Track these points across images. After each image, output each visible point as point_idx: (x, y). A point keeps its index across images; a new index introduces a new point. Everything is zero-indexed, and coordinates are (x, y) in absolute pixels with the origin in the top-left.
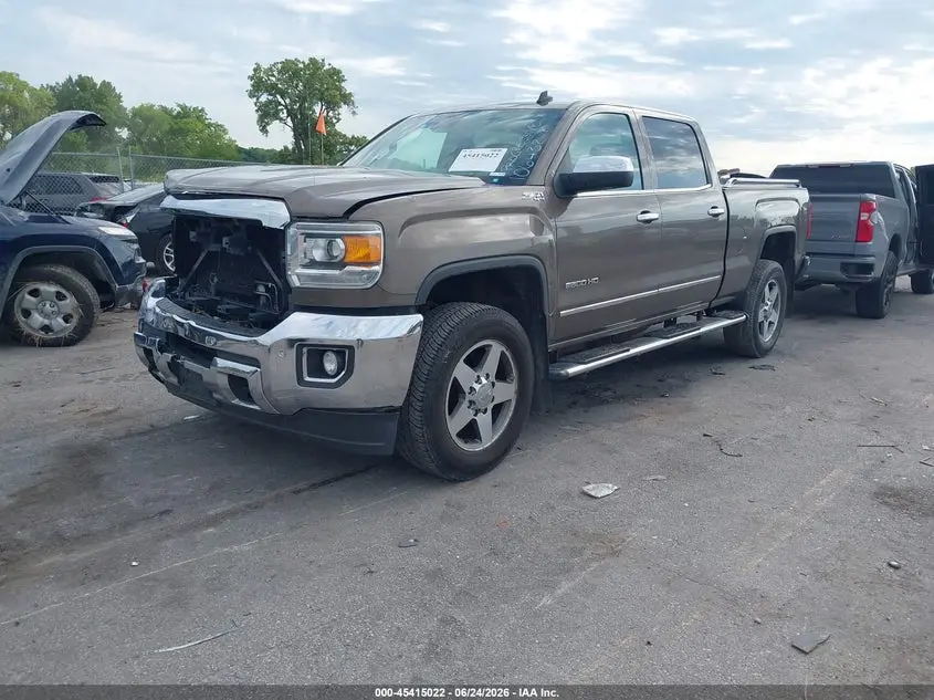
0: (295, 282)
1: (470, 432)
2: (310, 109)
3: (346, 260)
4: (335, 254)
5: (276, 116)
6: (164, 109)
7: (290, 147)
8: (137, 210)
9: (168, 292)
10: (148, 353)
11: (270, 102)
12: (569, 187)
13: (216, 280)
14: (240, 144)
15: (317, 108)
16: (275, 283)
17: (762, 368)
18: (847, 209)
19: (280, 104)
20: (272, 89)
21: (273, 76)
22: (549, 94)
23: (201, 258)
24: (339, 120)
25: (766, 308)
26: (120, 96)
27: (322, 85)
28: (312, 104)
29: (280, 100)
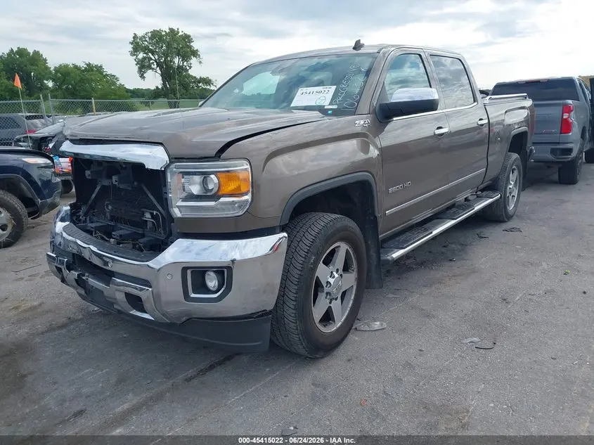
0: (177, 213)
1: (328, 317)
2: (171, 61)
3: (220, 193)
4: (210, 188)
5: (149, 67)
6: (76, 67)
7: (160, 87)
8: (55, 139)
9: (74, 217)
10: (59, 270)
11: (144, 58)
12: (387, 113)
13: (110, 207)
14: (128, 87)
15: (176, 60)
16: (158, 210)
17: (512, 230)
18: (554, 112)
19: (151, 59)
20: (146, 50)
21: (146, 41)
22: (361, 42)
23: (97, 190)
24: (190, 67)
25: (511, 187)
26: (45, 60)
27: (178, 44)
28: (172, 58)
29: (152, 56)
